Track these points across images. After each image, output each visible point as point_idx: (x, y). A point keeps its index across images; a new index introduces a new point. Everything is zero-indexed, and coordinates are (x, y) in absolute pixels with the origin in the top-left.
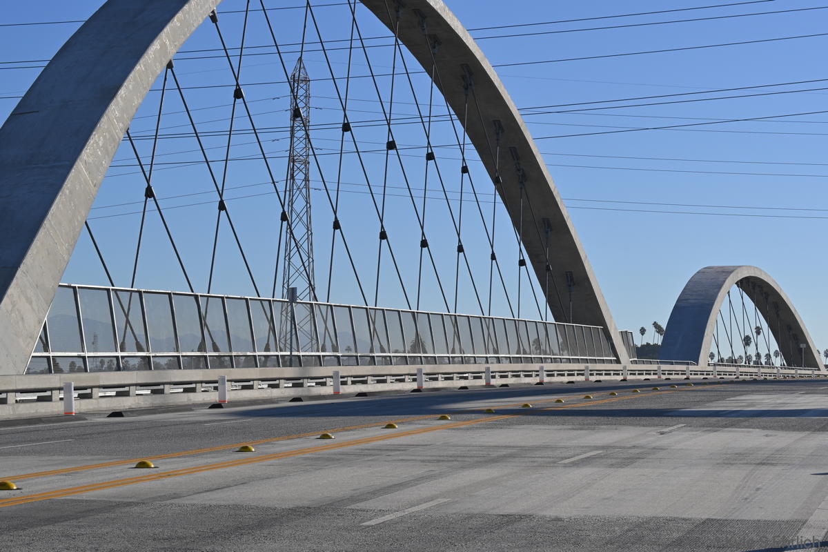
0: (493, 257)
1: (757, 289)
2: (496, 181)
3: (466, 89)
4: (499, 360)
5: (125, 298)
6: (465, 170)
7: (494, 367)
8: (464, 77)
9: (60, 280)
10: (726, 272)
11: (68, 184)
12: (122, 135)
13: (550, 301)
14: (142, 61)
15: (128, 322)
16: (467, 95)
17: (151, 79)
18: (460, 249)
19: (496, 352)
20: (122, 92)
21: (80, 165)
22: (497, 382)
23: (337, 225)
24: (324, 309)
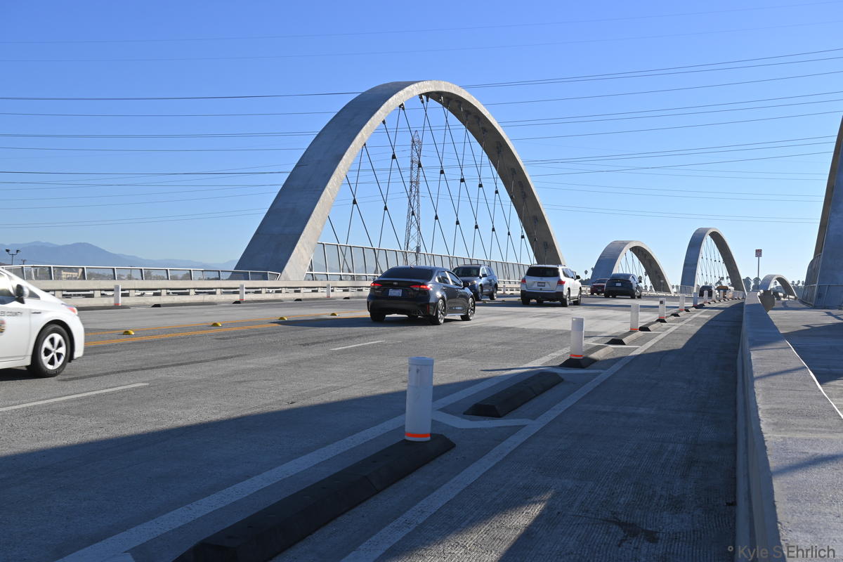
0: (509, 234)
1: (640, 253)
2: (511, 197)
3: (499, 153)
4: (510, 282)
5: (344, 249)
6: (497, 192)
7: (507, 285)
8: (498, 148)
9: (318, 239)
10: (625, 244)
11: (322, 198)
12: (344, 177)
13: (535, 255)
14: (353, 143)
15: (345, 259)
16: (499, 156)
17: (357, 151)
18: (493, 230)
19: (509, 279)
20: (344, 157)
21: (326, 190)
22: (508, 292)
23: (436, 218)
24: (430, 256)
